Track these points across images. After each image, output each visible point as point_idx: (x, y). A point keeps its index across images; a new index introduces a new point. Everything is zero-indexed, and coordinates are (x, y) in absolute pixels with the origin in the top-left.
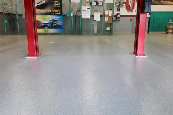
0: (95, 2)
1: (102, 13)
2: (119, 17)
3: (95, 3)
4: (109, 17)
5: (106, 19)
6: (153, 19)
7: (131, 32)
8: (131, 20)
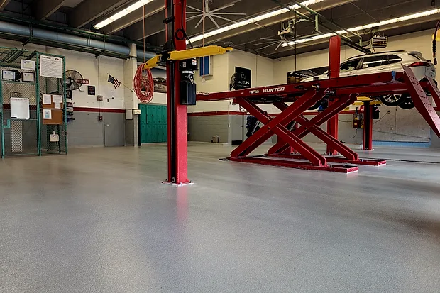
0: (12, 70)
1: (34, 99)
2: (72, 112)
3: (13, 74)
4: (54, 111)
5: (47, 115)
6: (145, 118)
7: (103, 145)
8: (100, 119)
